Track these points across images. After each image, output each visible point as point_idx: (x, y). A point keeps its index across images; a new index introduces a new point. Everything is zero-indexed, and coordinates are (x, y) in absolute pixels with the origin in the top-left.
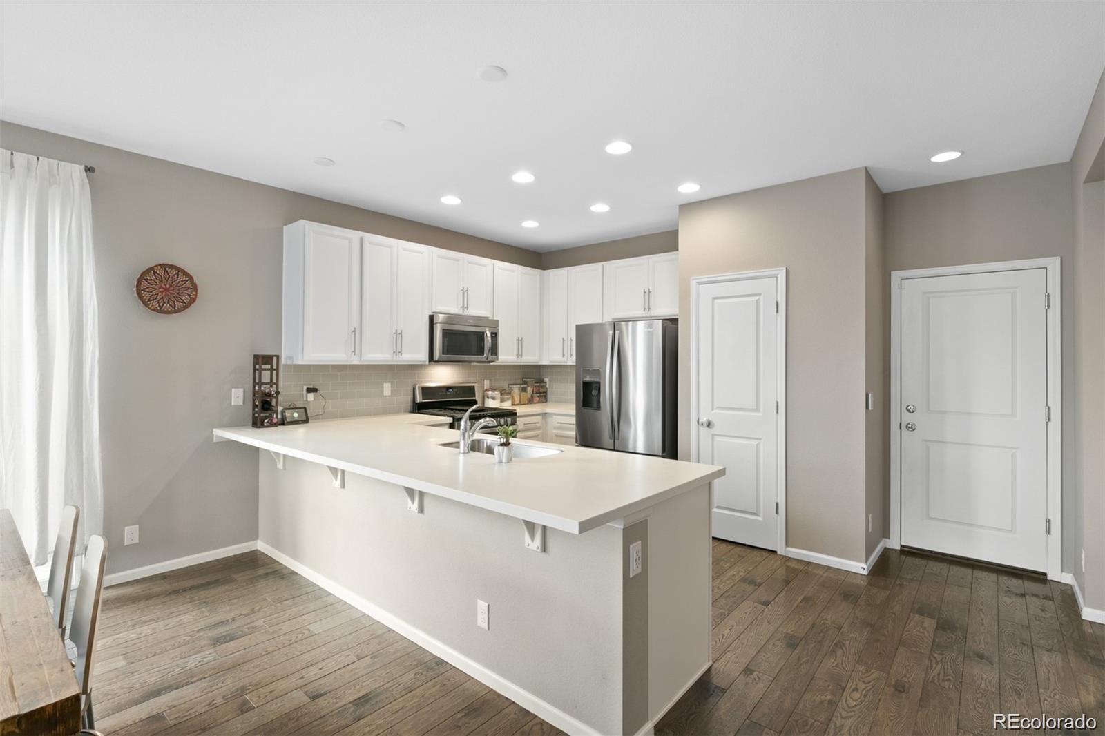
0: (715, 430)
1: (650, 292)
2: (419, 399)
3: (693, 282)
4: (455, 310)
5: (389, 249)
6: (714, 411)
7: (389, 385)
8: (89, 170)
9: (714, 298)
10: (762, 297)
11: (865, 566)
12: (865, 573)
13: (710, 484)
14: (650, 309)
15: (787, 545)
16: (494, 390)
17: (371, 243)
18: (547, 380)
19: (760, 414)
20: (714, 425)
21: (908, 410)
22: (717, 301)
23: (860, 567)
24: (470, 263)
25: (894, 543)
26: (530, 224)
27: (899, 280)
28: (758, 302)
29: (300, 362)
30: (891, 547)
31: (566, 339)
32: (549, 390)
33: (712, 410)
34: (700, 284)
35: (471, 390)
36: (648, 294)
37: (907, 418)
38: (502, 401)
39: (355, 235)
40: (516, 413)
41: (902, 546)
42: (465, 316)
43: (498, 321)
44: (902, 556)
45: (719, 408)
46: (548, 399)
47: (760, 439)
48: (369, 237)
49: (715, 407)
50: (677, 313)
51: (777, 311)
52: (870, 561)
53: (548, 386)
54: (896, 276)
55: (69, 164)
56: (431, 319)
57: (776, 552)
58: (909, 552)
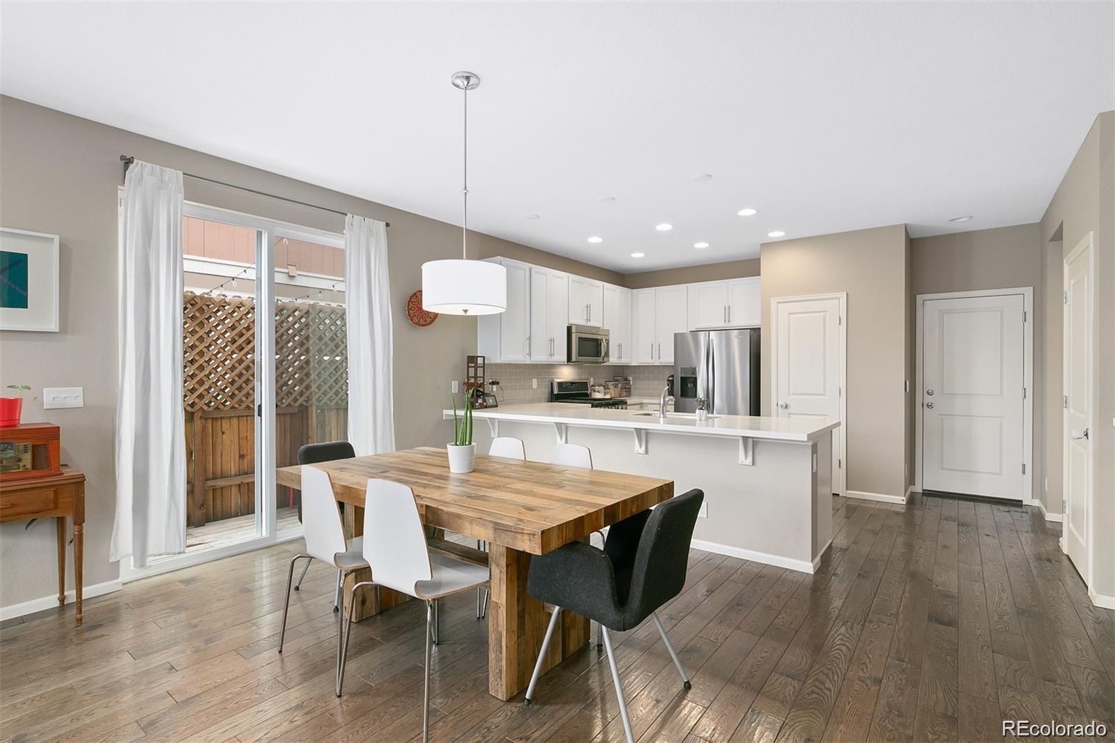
0: (790, 410)
1: (729, 308)
2: (556, 392)
3: (773, 301)
4: (582, 322)
5: (545, 276)
6: (791, 396)
7: (536, 380)
8: (387, 225)
9: (790, 314)
10: (827, 313)
11: (904, 498)
12: (904, 503)
13: (831, 431)
14: (729, 321)
15: (847, 489)
16: (600, 385)
17: (536, 272)
18: (631, 378)
19: (827, 397)
20: (790, 406)
21: (928, 394)
22: (792, 315)
23: (900, 500)
24: (590, 285)
25: (918, 488)
26: (638, 255)
27: (922, 301)
28: (825, 317)
29: (498, 361)
30: (916, 491)
31: (654, 344)
32: (632, 387)
33: (789, 395)
34: (779, 303)
35: (584, 385)
36: (728, 310)
37: (928, 399)
38: (605, 394)
39: (527, 265)
40: (626, 403)
41: (923, 490)
42: (588, 327)
43: (609, 330)
44: (924, 497)
45: (793, 394)
46: (632, 394)
47: (826, 415)
48: (536, 268)
49: (791, 393)
50: (760, 323)
51: (840, 324)
52: (906, 496)
53: (631, 383)
54: (920, 298)
55: (378, 222)
56: (569, 329)
57: (838, 495)
58: (929, 494)
